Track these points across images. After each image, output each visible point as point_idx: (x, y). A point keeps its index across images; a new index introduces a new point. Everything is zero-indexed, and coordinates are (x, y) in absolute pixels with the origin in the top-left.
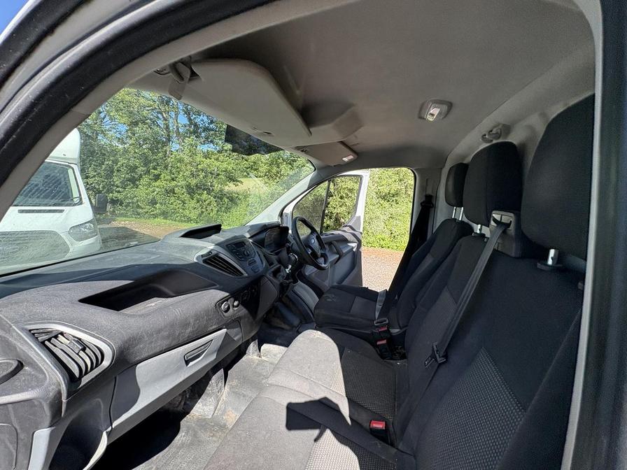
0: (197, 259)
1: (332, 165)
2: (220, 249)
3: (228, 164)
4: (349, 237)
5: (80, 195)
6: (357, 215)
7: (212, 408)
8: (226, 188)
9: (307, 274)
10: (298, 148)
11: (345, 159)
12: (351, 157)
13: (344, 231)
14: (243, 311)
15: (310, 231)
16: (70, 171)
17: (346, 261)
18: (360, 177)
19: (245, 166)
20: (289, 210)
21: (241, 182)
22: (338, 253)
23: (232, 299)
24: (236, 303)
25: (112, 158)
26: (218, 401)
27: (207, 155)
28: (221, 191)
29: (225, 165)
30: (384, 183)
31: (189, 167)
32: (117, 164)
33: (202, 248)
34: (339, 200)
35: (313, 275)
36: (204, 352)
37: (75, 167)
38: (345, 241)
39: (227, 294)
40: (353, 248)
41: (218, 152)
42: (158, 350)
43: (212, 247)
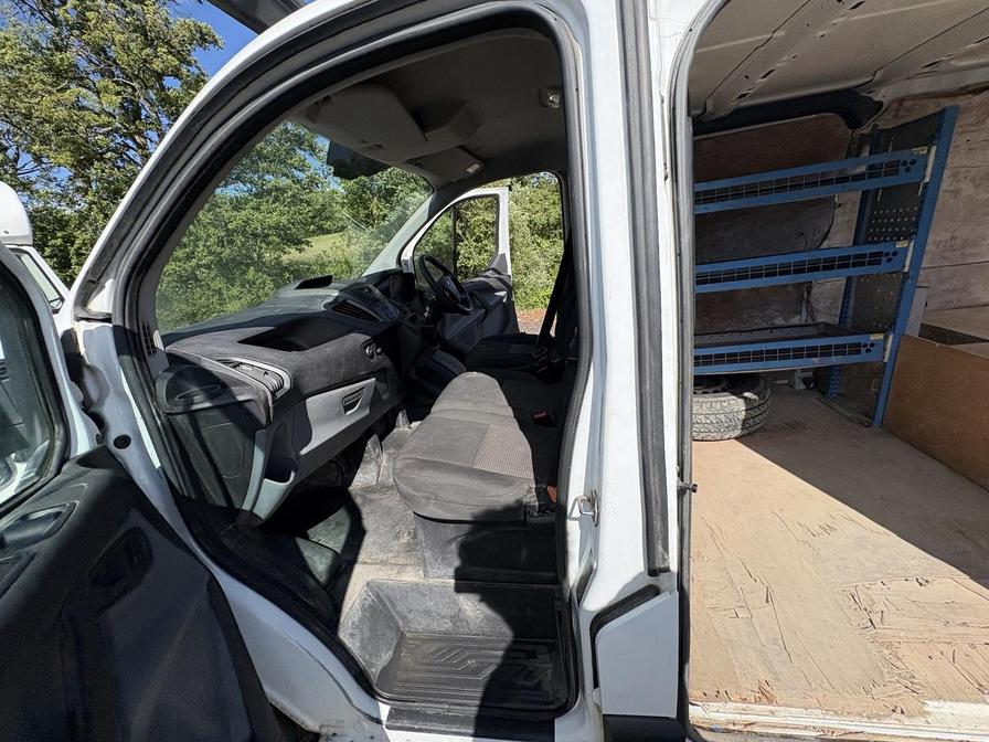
0: (324, 306)
1: (454, 180)
2: (345, 295)
3: (282, 214)
4: (494, 283)
5: (59, 293)
6: (500, 252)
7: (375, 474)
8: (285, 259)
9: (447, 338)
10: (411, 162)
11: (471, 170)
12: (476, 166)
13: (487, 277)
14: (387, 362)
15: (442, 273)
16: (25, 258)
17: (496, 317)
18: (496, 197)
19: (310, 214)
20: (407, 255)
21: (308, 243)
22: (484, 307)
23: (374, 345)
24: (379, 350)
25: (59, 234)
26: (380, 467)
27: (237, 205)
28: (279, 263)
29: (275, 217)
30: (538, 208)
31: (212, 230)
32: (73, 244)
33: (327, 296)
34: (474, 244)
35: (456, 339)
36: (358, 401)
37: (32, 251)
38: (490, 289)
39: (369, 338)
40: (502, 298)
41: (256, 195)
42: (319, 387)
43: (336, 294)
